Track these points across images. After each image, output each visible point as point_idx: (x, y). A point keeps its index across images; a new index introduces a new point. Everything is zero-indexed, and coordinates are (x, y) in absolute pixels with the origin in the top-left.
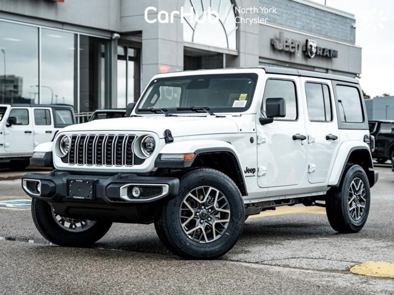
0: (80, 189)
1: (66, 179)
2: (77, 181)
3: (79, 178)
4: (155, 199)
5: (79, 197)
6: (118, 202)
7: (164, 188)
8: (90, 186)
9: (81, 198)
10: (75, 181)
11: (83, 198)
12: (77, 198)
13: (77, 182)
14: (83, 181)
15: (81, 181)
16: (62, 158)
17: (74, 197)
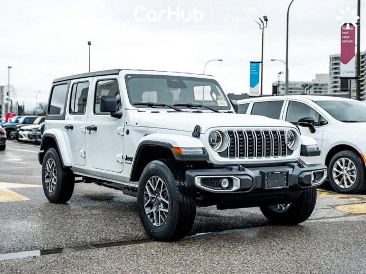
0: (277, 180)
1: (259, 171)
2: (275, 173)
5: (278, 188)
7: (325, 172)
8: (285, 176)
12: (276, 188)
14: (281, 173)
15: (278, 173)
16: (219, 153)
17: (273, 188)
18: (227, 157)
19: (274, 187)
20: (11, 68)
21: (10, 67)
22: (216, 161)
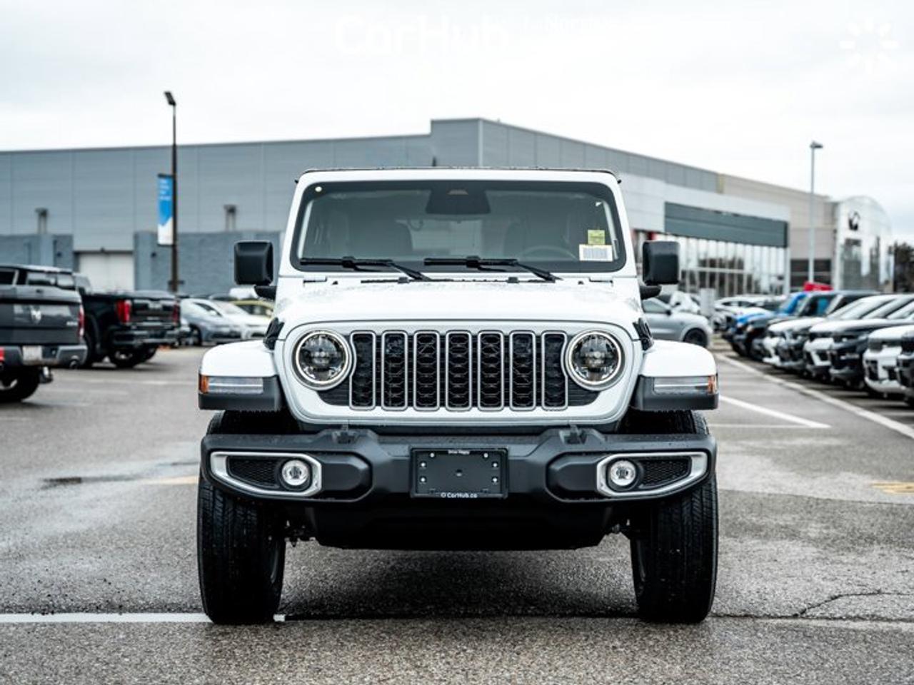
0: (459, 475)
2: (450, 452)
3: (457, 445)
4: (677, 489)
5: (460, 495)
6: (582, 500)
7: (694, 460)
8: (493, 463)
9: (466, 495)
10: (446, 453)
11: (475, 496)
12: (453, 496)
13: (451, 454)
14: (472, 453)
15: (464, 452)
16: (320, 393)
17: (443, 495)
18: (347, 404)
19: (447, 492)
20: (819, 147)
21: (816, 146)
22: (308, 416)
